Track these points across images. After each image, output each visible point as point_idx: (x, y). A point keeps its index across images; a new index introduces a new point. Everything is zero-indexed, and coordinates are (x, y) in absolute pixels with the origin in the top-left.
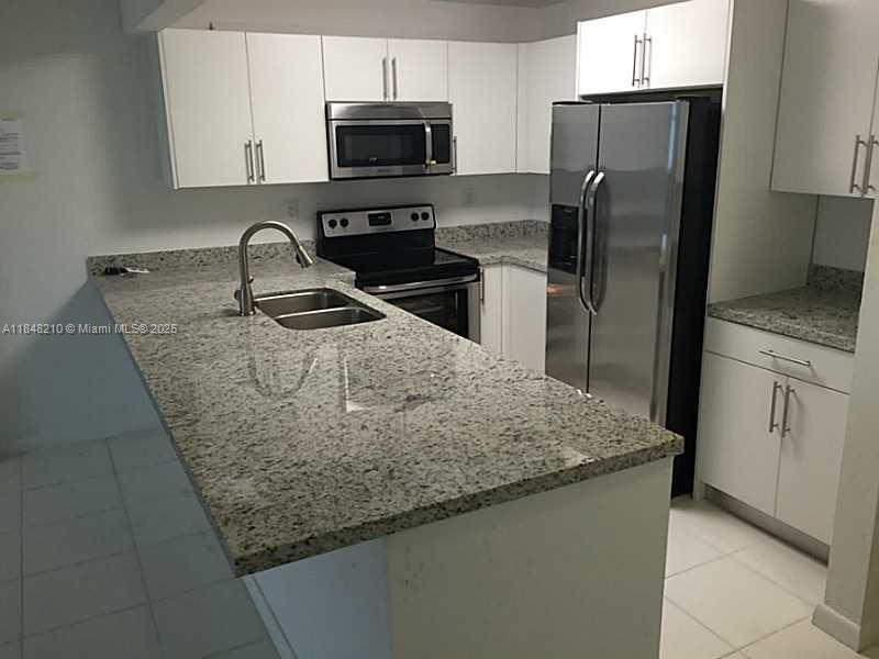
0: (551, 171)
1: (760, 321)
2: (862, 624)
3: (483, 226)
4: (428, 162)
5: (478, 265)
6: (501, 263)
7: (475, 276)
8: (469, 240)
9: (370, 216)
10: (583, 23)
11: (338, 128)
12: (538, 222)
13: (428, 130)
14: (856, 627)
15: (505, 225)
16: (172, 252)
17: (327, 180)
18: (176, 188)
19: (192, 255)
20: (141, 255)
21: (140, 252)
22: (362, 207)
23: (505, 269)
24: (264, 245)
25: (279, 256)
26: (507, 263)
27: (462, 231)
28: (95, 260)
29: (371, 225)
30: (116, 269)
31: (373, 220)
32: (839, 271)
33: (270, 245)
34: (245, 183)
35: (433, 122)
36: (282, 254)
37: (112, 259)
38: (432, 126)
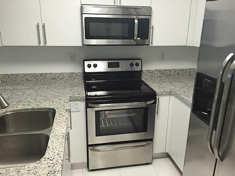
0: (200, 46)
3: (168, 70)
4: (135, 38)
6: (170, 94)
7: (153, 101)
8: (160, 76)
9: (109, 63)
11: (85, 18)
13: (136, 21)
15: (180, 70)
16: (13, 74)
18: (1, 46)
19: (23, 76)
23: (172, 98)
24: (57, 73)
25: (64, 79)
26: (173, 95)
27: (157, 72)
31: (110, 65)
33: (60, 74)
35: (140, 17)
38: (139, 19)
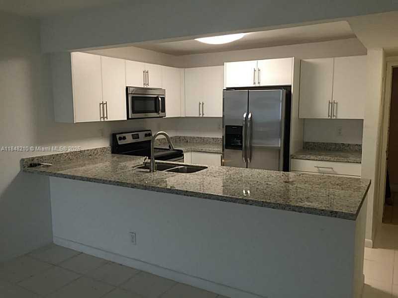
1: (312, 157)
2: (372, 240)
5: (183, 152)
7: (183, 156)
9: (132, 135)
10: (227, 63)
11: (133, 97)
12: (180, 137)
13: (160, 99)
14: (371, 241)
16: (58, 155)
17: (126, 119)
18: (75, 122)
19: (66, 155)
20: (45, 156)
21: (44, 155)
22: (131, 131)
24: (93, 149)
28: (26, 160)
29: (133, 139)
30: (36, 164)
31: (134, 137)
32: (314, 143)
33: (95, 150)
34: (99, 120)
35: (161, 96)
36: (99, 153)
37: (33, 159)
